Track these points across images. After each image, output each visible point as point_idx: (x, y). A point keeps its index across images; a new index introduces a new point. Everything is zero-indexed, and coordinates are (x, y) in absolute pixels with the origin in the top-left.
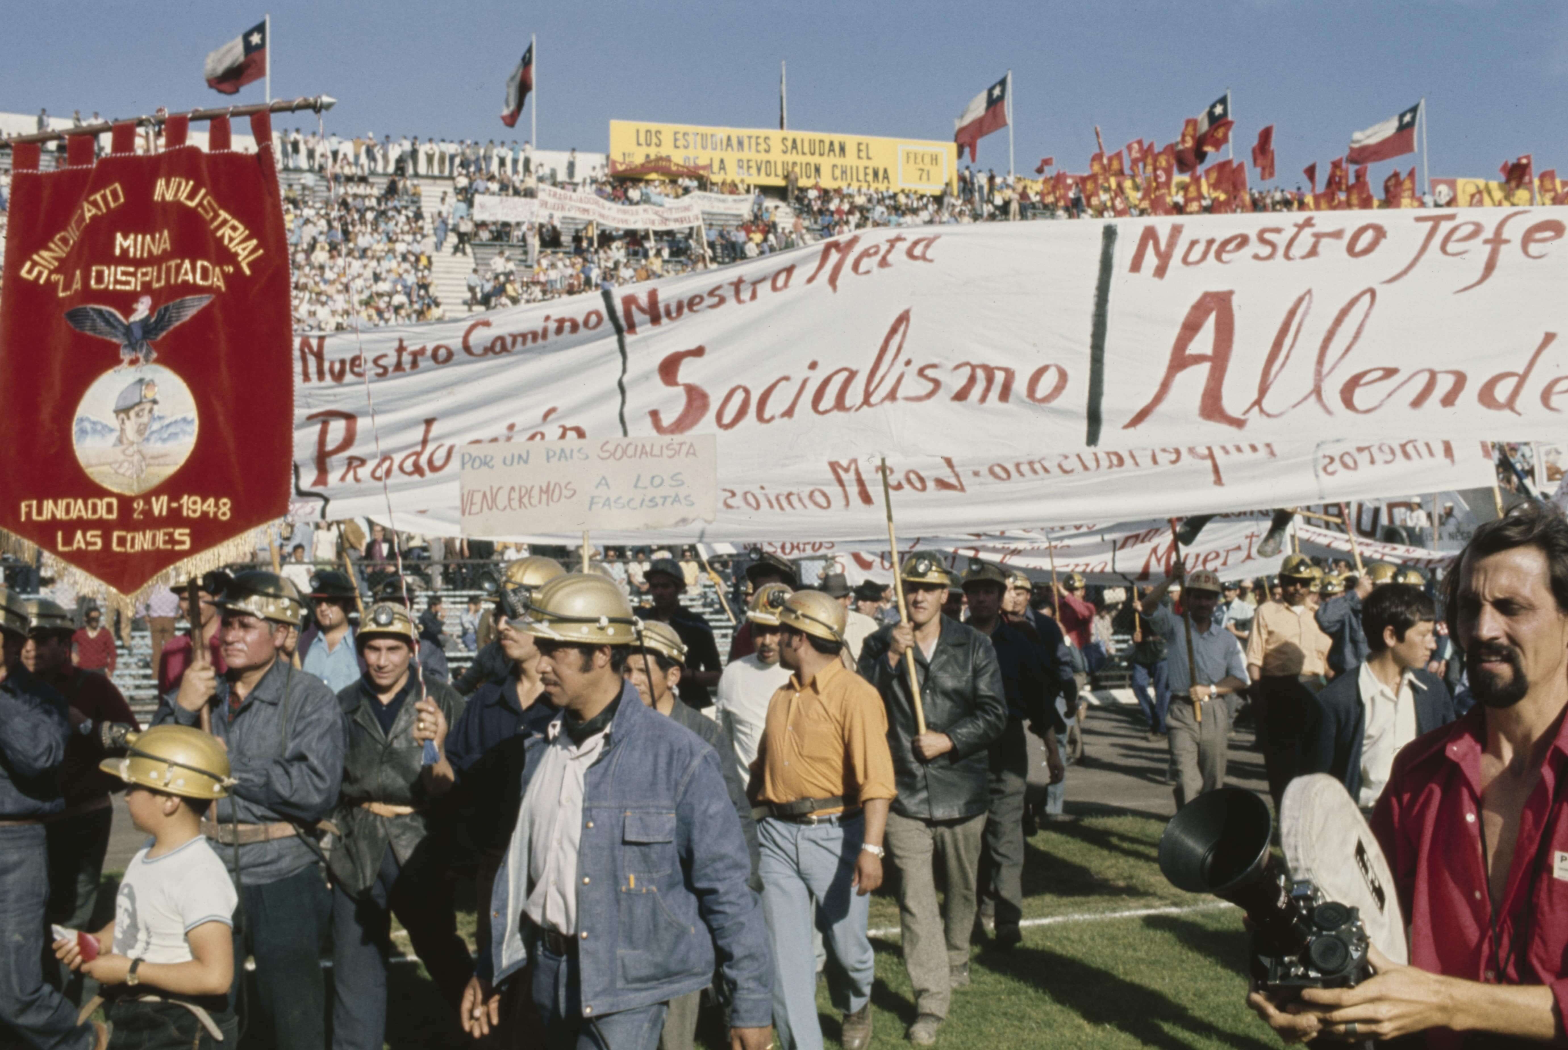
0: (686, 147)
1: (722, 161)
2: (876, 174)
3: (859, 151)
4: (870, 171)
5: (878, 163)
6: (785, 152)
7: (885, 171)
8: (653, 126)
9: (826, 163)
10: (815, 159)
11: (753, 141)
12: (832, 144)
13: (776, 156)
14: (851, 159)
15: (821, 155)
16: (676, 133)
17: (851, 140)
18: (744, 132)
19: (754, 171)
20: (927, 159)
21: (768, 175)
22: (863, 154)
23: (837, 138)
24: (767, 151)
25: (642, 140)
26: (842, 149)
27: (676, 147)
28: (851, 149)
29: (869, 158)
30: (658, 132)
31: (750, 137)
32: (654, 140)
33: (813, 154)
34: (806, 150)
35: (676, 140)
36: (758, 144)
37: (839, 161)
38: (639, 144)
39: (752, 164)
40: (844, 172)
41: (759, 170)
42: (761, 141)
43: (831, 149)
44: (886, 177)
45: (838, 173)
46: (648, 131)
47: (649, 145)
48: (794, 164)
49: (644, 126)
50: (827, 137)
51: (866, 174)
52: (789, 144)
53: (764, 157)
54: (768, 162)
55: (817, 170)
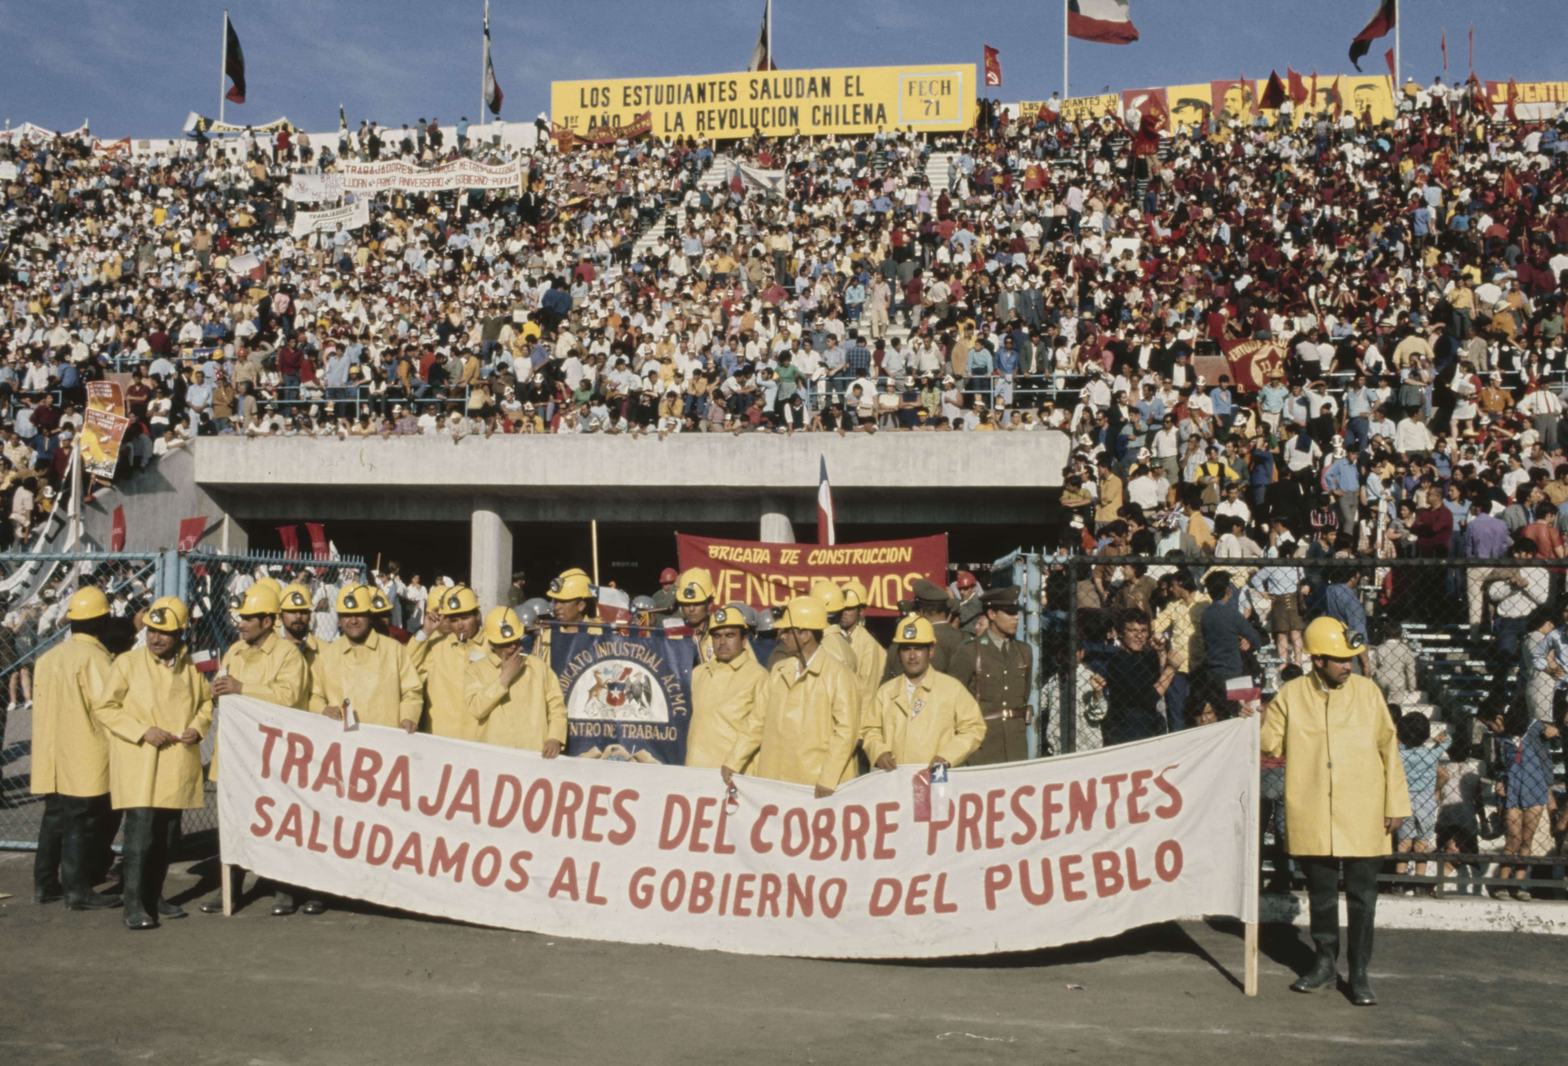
0: (637, 104)
1: (679, 115)
2: (868, 112)
3: (848, 86)
4: (861, 110)
5: (871, 98)
6: (753, 97)
7: (881, 107)
8: (600, 84)
9: (805, 105)
10: (793, 102)
11: (716, 88)
12: (813, 81)
13: (744, 103)
14: (837, 98)
15: (798, 96)
16: (626, 88)
17: (837, 75)
18: (706, 79)
19: (716, 123)
20: (937, 87)
21: (733, 127)
22: (853, 90)
23: (819, 74)
24: (732, 99)
25: (587, 101)
26: (826, 86)
27: (626, 104)
28: (837, 86)
29: (859, 94)
30: (606, 89)
31: (712, 84)
32: (601, 98)
33: (788, 96)
34: (780, 92)
35: (626, 96)
36: (722, 91)
37: (822, 101)
38: (583, 106)
39: (715, 115)
40: (827, 114)
41: (722, 122)
42: (725, 87)
43: (813, 88)
44: (882, 114)
45: (820, 116)
46: (595, 90)
47: (594, 106)
48: (765, 109)
49: (588, 85)
50: (806, 74)
51: (856, 114)
52: (759, 87)
53: (728, 105)
54: (734, 111)
55: (794, 115)
